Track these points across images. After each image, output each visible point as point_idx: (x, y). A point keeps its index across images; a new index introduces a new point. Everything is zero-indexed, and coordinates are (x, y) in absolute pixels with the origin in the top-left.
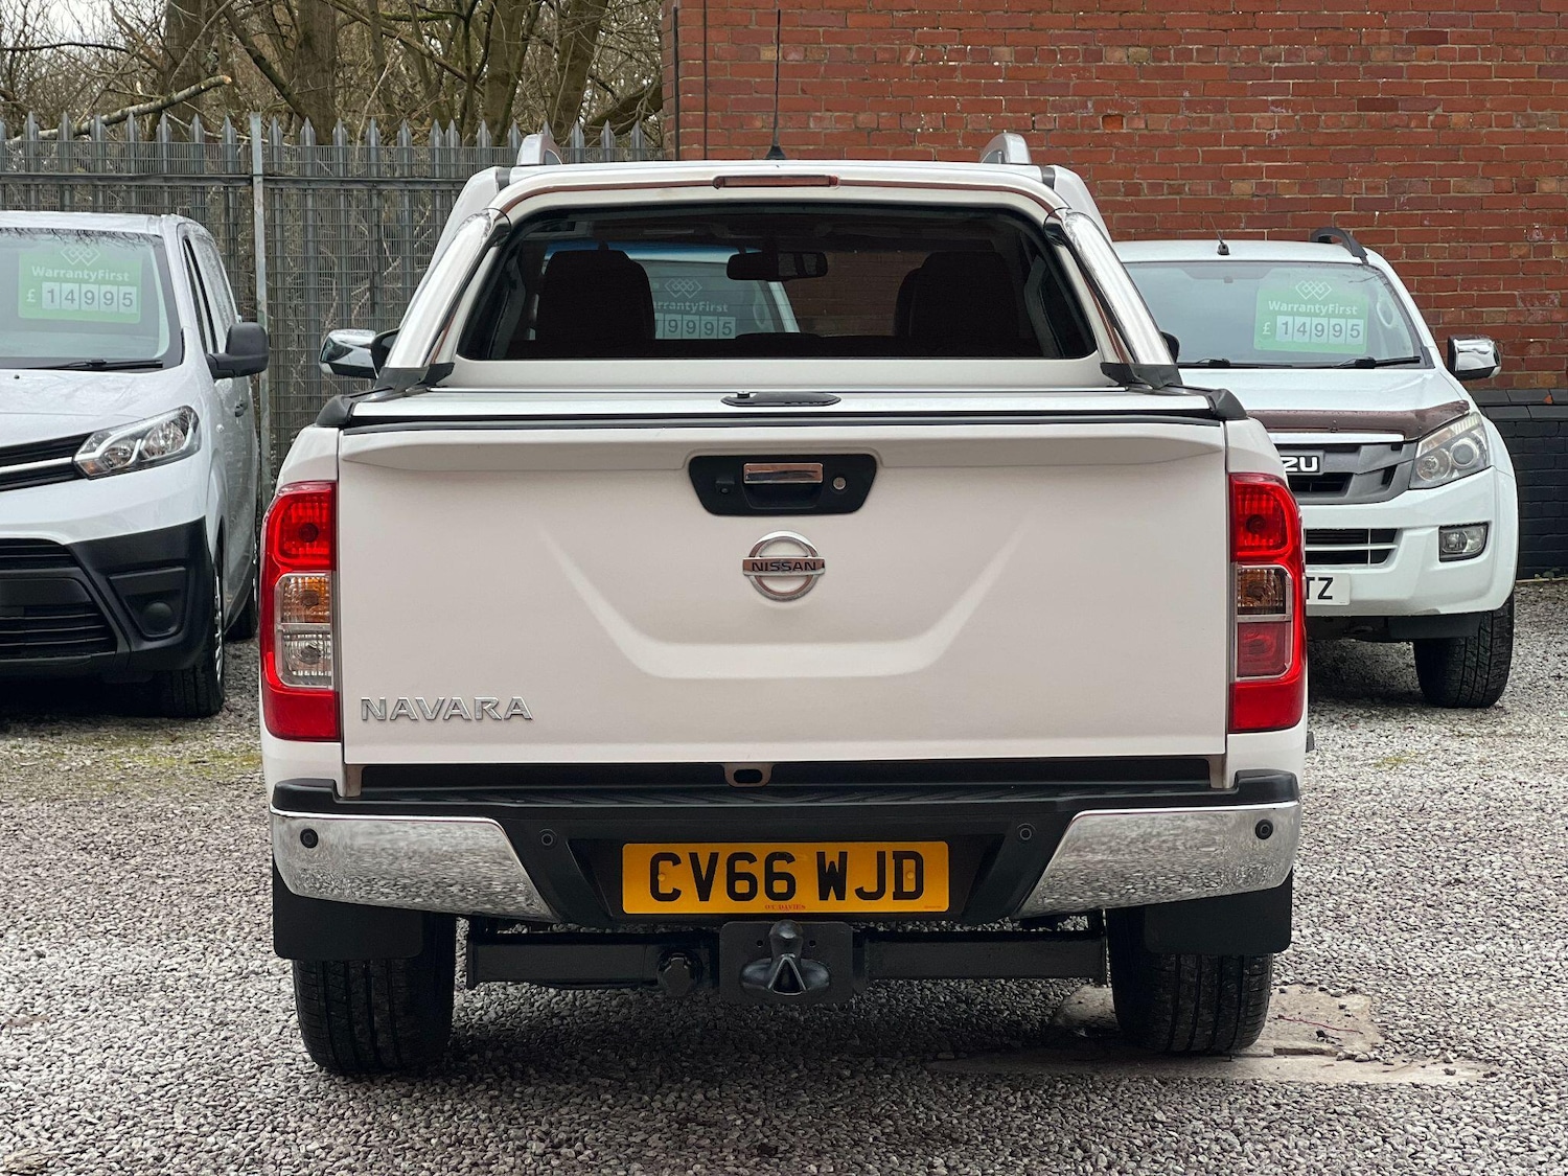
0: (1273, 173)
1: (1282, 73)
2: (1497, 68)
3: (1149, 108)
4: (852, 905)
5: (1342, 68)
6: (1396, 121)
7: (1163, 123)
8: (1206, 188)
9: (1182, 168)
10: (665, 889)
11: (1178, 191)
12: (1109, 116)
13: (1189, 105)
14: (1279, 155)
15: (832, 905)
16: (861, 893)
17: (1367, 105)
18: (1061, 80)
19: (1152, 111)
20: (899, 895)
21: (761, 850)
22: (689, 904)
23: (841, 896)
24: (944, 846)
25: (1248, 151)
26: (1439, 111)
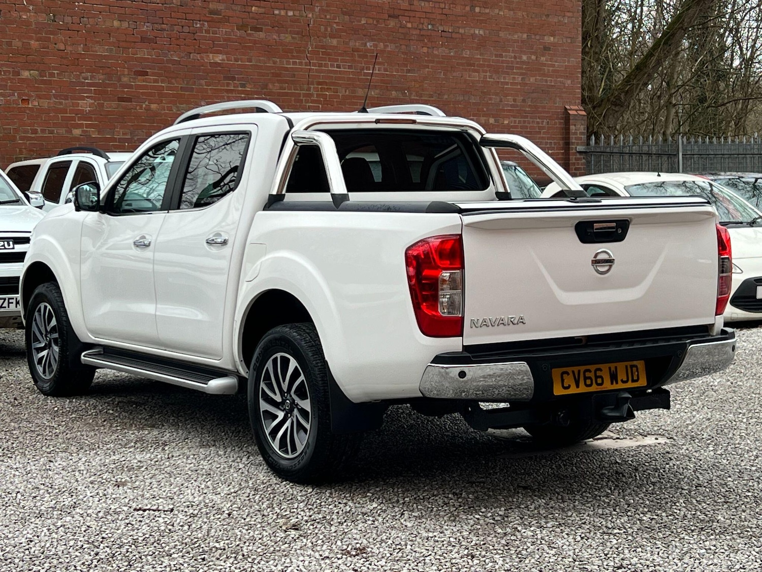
0: (88, 126)
1: (90, 85)
2: (167, 86)
3: (39, 97)
4: (621, 386)
5: (112, 84)
6: (132, 107)
7: (45, 104)
8: (62, 131)
9: (54, 123)
10: (566, 385)
11: (52, 132)
12: (24, 99)
13: (56, 96)
14: (90, 119)
15: (615, 387)
16: (623, 382)
17: (121, 99)
18: (4, 83)
19: (41, 98)
20: (633, 381)
21: (593, 368)
22: (573, 390)
23: (617, 383)
24: (642, 362)
25: (78, 117)
26: (147, 103)
